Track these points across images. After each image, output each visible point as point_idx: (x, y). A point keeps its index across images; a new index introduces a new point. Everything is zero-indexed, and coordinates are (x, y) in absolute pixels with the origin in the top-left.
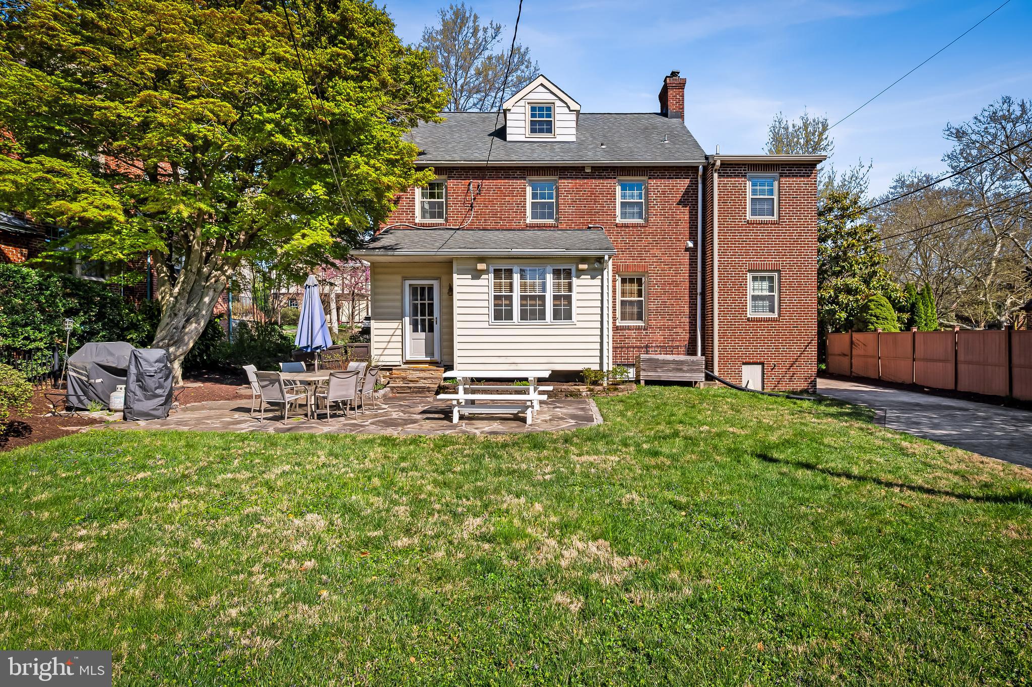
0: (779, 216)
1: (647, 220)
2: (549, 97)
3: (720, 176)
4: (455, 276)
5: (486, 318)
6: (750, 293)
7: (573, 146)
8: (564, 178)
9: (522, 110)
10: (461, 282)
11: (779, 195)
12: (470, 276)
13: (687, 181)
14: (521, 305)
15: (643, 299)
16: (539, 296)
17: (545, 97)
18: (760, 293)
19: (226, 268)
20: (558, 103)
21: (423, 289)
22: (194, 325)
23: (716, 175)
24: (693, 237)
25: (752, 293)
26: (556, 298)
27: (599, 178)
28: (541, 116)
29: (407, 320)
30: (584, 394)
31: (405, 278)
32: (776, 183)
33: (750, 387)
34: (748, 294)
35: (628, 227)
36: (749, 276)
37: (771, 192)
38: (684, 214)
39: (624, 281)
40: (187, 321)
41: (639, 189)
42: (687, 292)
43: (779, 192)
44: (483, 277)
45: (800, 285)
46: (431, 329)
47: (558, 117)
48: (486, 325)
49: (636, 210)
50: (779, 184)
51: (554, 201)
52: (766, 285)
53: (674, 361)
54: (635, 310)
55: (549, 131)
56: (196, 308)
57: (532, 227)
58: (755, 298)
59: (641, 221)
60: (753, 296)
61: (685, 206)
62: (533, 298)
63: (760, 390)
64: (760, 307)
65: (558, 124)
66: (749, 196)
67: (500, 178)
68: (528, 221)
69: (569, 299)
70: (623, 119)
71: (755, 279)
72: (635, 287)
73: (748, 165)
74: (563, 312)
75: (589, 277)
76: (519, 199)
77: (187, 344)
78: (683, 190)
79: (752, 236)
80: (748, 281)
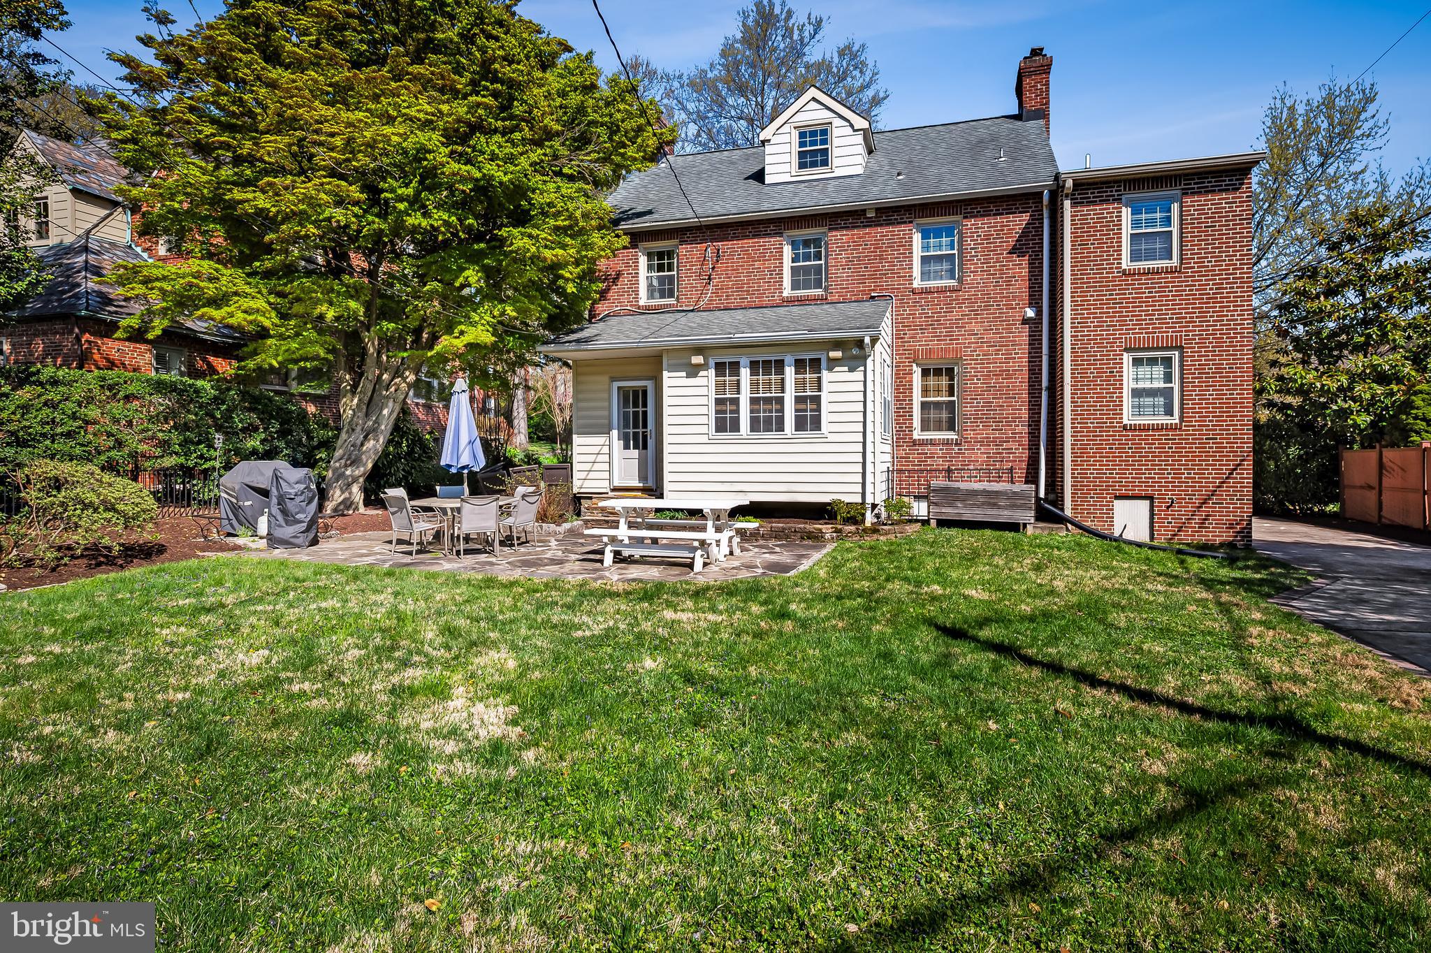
0: (1182, 259)
1: (960, 280)
2: (825, 115)
3: (1074, 205)
4: (665, 374)
5: (704, 429)
6: (1128, 384)
7: (856, 181)
8: (836, 229)
9: (786, 138)
10: (672, 381)
11: (1181, 224)
12: (684, 374)
13: (1026, 217)
14: (752, 412)
15: (955, 398)
16: (777, 398)
17: (819, 115)
18: (1147, 385)
19: (407, 373)
20: (837, 122)
21: (636, 393)
22: (372, 442)
23: (1067, 203)
24: (1035, 302)
25: (1133, 385)
26: (799, 400)
27: (888, 225)
28: (813, 143)
29: (615, 433)
30: (827, 536)
31: (613, 379)
32: (1175, 207)
33: (1128, 535)
34: (1125, 386)
35: (931, 292)
36: (1127, 358)
37: (1168, 221)
38: (1020, 267)
39: (925, 373)
40: (366, 437)
41: (950, 234)
42: (1025, 386)
43: (1181, 220)
44: (702, 373)
45: (1219, 368)
46: (645, 447)
47: (836, 142)
48: (704, 439)
49: (946, 266)
50: (1181, 207)
51: (822, 262)
52: (1159, 371)
53: (984, 491)
54: (945, 415)
55: (825, 163)
56: (375, 422)
57: (790, 301)
58: (1137, 393)
59: (953, 283)
60: (1133, 390)
61: (1022, 254)
62: (768, 400)
63: (1146, 539)
64: (1149, 406)
65: (836, 152)
66: (1127, 230)
67: (747, 237)
68: (785, 294)
69: (817, 400)
70: (950, 132)
71: (1137, 362)
72: (944, 381)
73: (1125, 181)
74: (809, 420)
75: (846, 369)
76: (772, 264)
77: (365, 465)
78: (1019, 229)
79: (1131, 294)
80: (1125, 366)
